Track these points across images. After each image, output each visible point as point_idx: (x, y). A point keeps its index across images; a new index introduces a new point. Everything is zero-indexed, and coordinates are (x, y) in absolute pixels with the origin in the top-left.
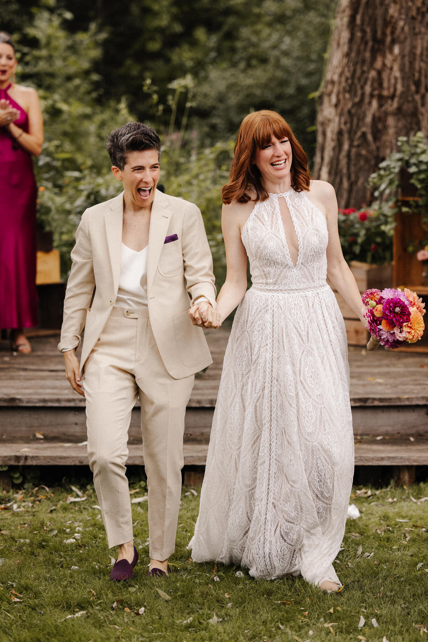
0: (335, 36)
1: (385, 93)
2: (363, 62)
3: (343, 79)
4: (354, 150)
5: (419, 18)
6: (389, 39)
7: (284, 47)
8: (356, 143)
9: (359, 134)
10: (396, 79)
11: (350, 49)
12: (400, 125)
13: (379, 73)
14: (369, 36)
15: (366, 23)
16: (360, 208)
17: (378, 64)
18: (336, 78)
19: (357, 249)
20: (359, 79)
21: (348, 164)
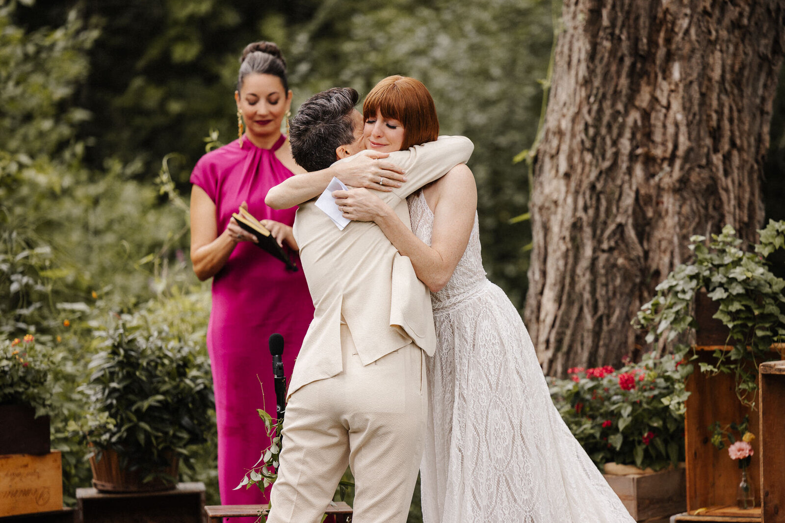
0: (561, 47)
1: (658, 152)
2: (616, 93)
3: (580, 127)
4: (603, 257)
5: (717, 13)
6: (661, 52)
7: (438, 53)
8: (605, 246)
9: (612, 227)
10: (677, 125)
11: (591, 71)
12: (686, 209)
13: (646, 115)
14: (625, 45)
15: (619, 23)
16: (619, 366)
17: (644, 99)
18: (565, 124)
19: (616, 441)
20: (609, 127)
21: (593, 283)
